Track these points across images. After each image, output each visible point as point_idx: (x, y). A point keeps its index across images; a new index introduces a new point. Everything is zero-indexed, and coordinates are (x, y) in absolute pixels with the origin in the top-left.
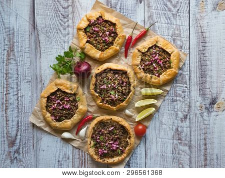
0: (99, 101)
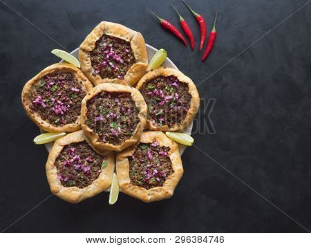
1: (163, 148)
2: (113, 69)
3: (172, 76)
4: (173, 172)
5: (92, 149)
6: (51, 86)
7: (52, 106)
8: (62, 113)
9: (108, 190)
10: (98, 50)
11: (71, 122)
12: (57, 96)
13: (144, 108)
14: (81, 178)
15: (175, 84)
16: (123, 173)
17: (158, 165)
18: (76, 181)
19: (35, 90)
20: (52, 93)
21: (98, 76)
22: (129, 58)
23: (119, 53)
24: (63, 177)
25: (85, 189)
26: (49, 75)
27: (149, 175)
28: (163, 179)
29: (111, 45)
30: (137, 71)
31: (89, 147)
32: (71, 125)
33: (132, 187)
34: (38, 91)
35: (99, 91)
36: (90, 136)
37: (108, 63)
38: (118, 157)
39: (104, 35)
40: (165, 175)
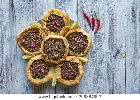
0: (47, 59)
1: (76, 63)
2: (55, 28)
3: (80, 32)
4: (80, 73)
5: (45, 63)
6: (29, 35)
7: (29, 44)
8: (34, 47)
9: (52, 81)
10: (49, 20)
11: (37, 51)
12: (31, 39)
13: (68, 46)
14: (40, 75)
15: (81, 36)
16: (58, 73)
17: (73, 70)
18: (39, 76)
19: (22, 37)
20: (29, 38)
21: (49, 31)
22: (62, 24)
23: (58, 22)
24: (33, 74)
25: (42, 80)
26: (28, 30)
27: (69, 75)
28: (75, 77)
29: (55, 18)
30: (65, 30)
31: (44, 62)
32: (37, 52)
33: (62, 79)
34: (23, 37)
35: (49, 38)
36: (45, 57)
37: (53, 26)
38: (56, 67)
39: (52, 14)
40: (76, 75)
